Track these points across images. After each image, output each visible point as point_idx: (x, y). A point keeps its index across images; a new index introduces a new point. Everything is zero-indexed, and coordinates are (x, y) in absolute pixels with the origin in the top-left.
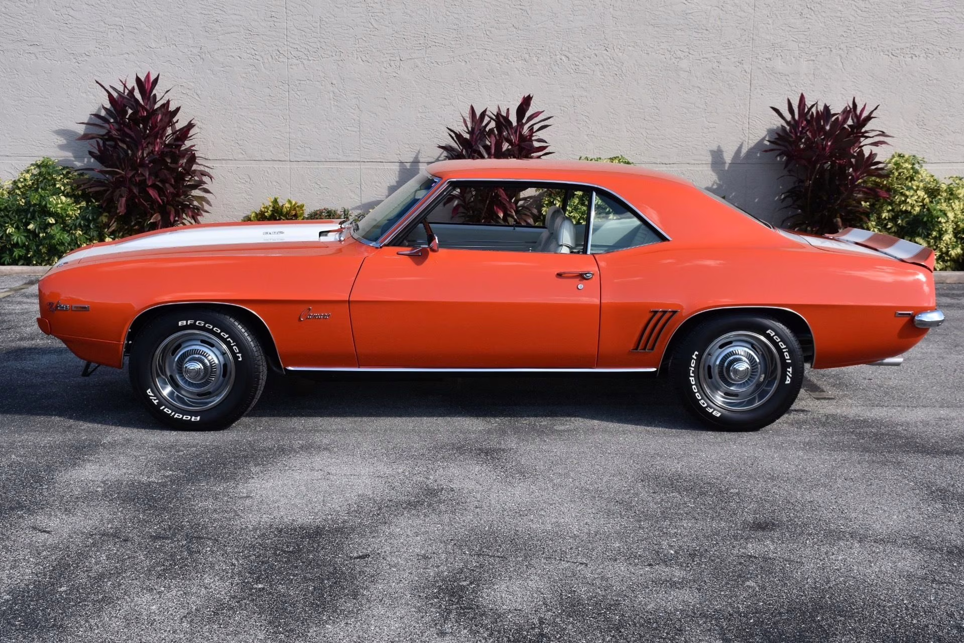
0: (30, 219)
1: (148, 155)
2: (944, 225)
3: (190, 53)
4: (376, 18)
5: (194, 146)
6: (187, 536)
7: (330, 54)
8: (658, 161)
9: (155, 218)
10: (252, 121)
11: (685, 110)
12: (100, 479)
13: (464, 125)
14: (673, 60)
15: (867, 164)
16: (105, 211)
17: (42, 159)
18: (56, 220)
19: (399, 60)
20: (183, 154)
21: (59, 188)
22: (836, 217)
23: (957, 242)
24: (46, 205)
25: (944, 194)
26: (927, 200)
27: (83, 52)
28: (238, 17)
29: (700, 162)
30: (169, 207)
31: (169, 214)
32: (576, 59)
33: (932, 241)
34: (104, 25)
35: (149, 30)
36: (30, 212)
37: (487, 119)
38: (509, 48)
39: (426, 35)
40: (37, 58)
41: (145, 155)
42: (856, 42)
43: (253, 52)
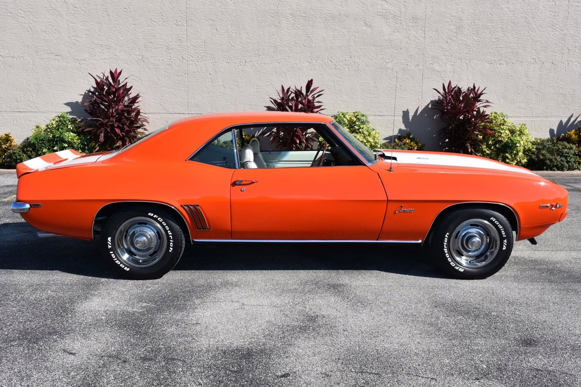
0: (55, 145)
1: (115, 111)
2: (519, 148)
3: (137, 58)
4: (233, 40)
5: (139, 106)
6: (164, 357)
7: (209, 59)
8: (377, 114)
9: (119, 143)
10: (169, 93)
11: (390, 88)
12: (103, 310)
13: (278, 95)
14: (384, 63)
15: (482, 116)
16: (93, 140)
17: (61, 113)
18: (68, 145)
19: (245, 62)
20: (133, 111)
21: (70, 128)
22: (466, 143)
23: (524, 156)
24: (63, 137)
25: (518, 132)
26: (510, 135)
27: (82, 58)
28: (162, 40)
29: (398, 115)
30: (126, 138)
31: (126, 141)
32: (335, 62)
33: (513, 156)
34: (93, 45)
35: (116, 47)
36: (55, 141)
37: (290, 93)
38: (302, 56)
39: (259, 49)
40: (59, 62)
41: (114, 111)
42: (473, 56)
43: (170, 58)
